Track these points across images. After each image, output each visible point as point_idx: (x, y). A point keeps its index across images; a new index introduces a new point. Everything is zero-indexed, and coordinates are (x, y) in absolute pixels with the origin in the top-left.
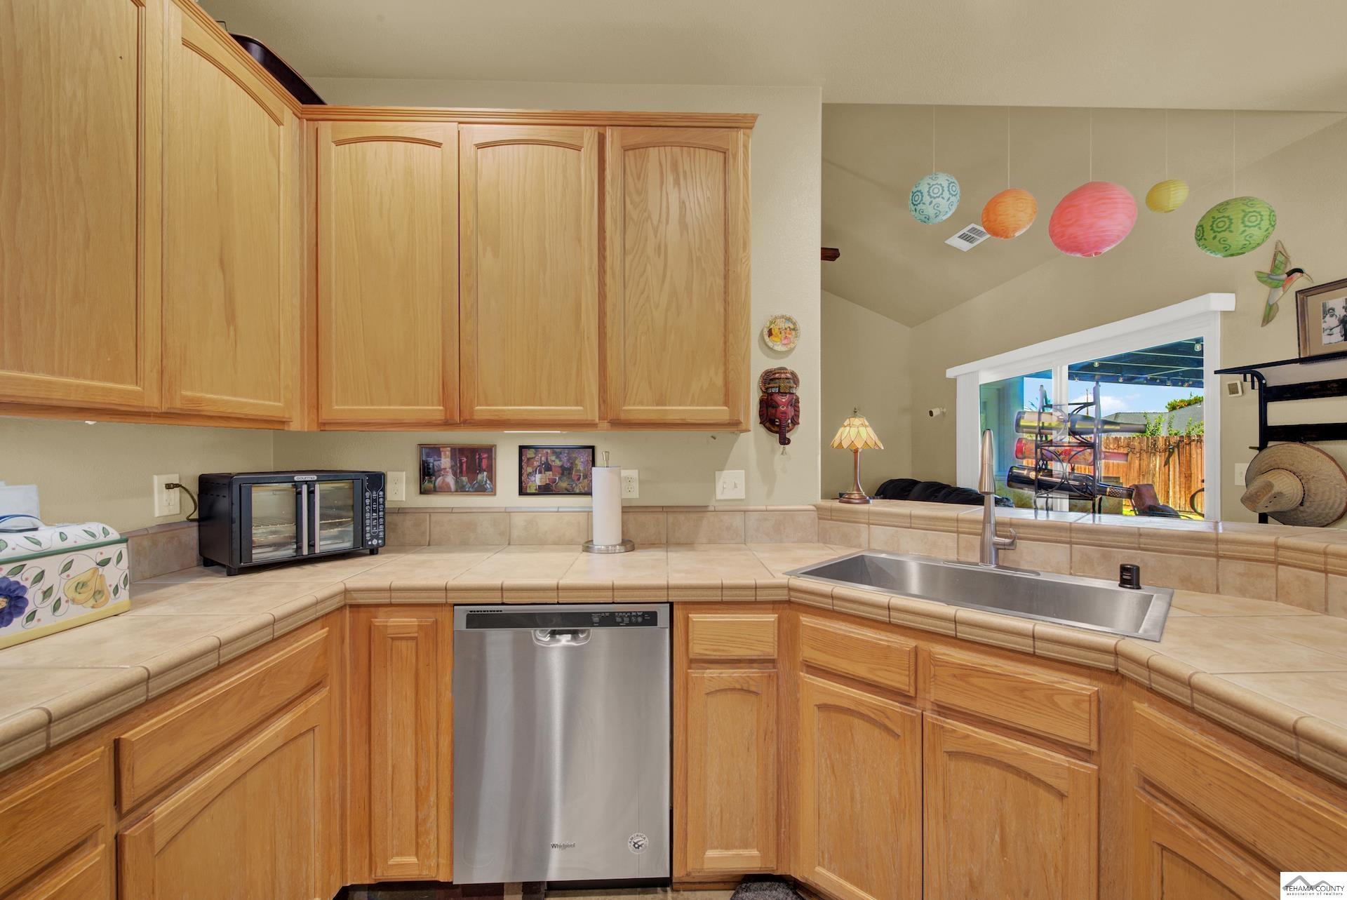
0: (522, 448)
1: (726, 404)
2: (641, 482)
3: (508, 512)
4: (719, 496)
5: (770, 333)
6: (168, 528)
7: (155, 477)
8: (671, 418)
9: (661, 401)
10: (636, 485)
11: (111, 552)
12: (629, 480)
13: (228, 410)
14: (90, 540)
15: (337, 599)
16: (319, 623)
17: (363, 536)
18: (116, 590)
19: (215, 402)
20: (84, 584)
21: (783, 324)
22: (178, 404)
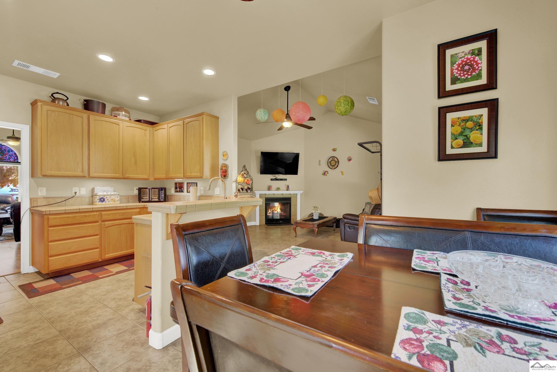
0: (187, 183)
1: (200, 173)
2: (204, 190)
3: (185, 196)
4: (215, 194)
5: (223, 156)
6: (135, 196)
7: (135, 188)
8: (192, 176)
9: (191, 173)
10: (203, 191)
11: (117, 196)
12: (202, 190)
13: (135, 177)
14: (114, 194)
15: (142, 206)
16: (139, 209)
17: (160, 199)
18: (117, 201)
19: (132, 176)
20: (113, 199)
21: (225, 153)
22: (125, 177)
